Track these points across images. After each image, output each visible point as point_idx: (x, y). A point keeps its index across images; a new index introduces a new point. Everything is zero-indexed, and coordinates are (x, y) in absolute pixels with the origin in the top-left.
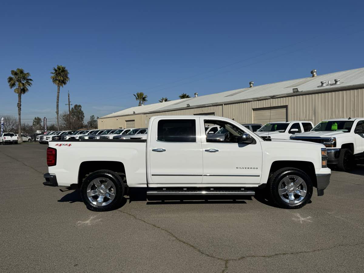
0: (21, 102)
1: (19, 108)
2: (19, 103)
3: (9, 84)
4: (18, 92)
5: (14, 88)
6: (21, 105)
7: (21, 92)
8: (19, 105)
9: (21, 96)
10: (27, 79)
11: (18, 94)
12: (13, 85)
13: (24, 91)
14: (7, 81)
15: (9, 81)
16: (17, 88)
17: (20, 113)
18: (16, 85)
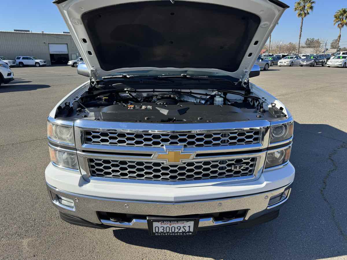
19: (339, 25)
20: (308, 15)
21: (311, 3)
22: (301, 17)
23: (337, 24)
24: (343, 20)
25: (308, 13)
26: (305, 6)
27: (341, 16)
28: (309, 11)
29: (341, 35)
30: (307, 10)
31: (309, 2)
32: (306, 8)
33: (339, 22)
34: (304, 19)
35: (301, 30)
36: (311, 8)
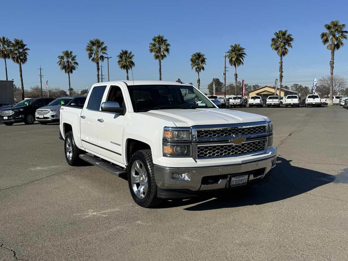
0: (333, 59)
1: (331, 66)
2: (332, 61)
3: (322, 41)
4: (331, 48)
5: (328, 44)
6: (333, 63)
7: (335, 48)
8: (332, 64)
9: (334, 53)
10: (343, 32)
11: (331, 51)
12: (326, 41)
13: (337, 46)
14: (320, 37)
15: (322, 37)
16: (330, 43)
17: (333, 72)
18: (329, 40)
19: (196, 68)
20: (165, 58)
21: (166, 45)
22: (158, 60)
23: (194, 68)
24: (199, 64)
25: (165, 56)
26: (160, 49)
27: (196, 60)
28: (166, 53)
29: (200, 80)
30: (163, 53)
31: (164, 45)
32: (162, 50)
33: (196, 67)
34: (161, 61)
35: (161, 73)
36: (167, 50)
